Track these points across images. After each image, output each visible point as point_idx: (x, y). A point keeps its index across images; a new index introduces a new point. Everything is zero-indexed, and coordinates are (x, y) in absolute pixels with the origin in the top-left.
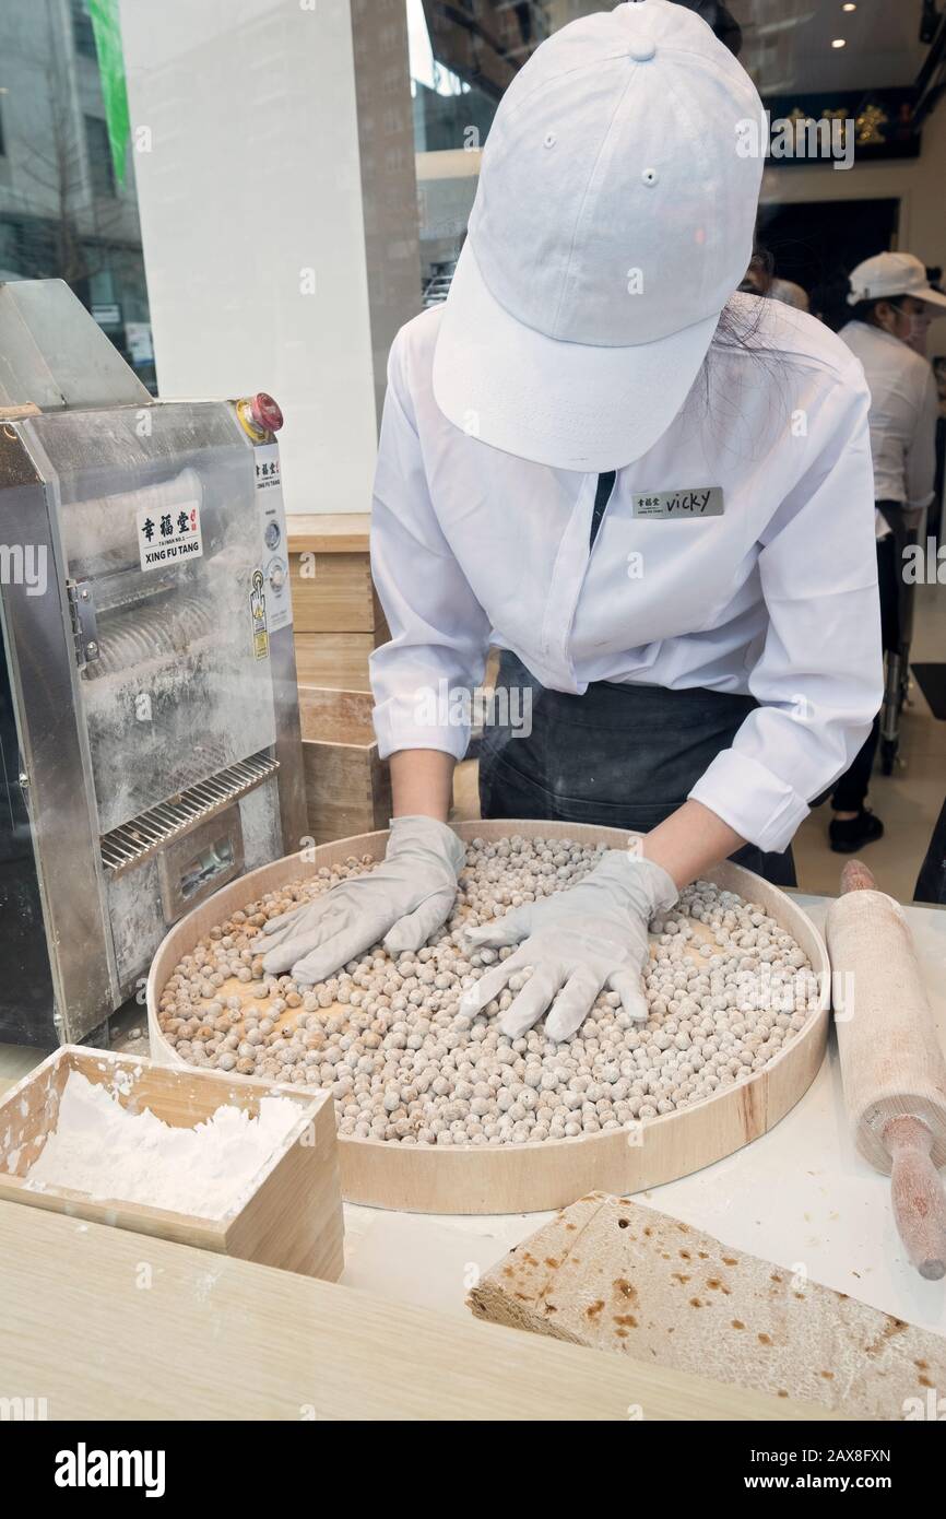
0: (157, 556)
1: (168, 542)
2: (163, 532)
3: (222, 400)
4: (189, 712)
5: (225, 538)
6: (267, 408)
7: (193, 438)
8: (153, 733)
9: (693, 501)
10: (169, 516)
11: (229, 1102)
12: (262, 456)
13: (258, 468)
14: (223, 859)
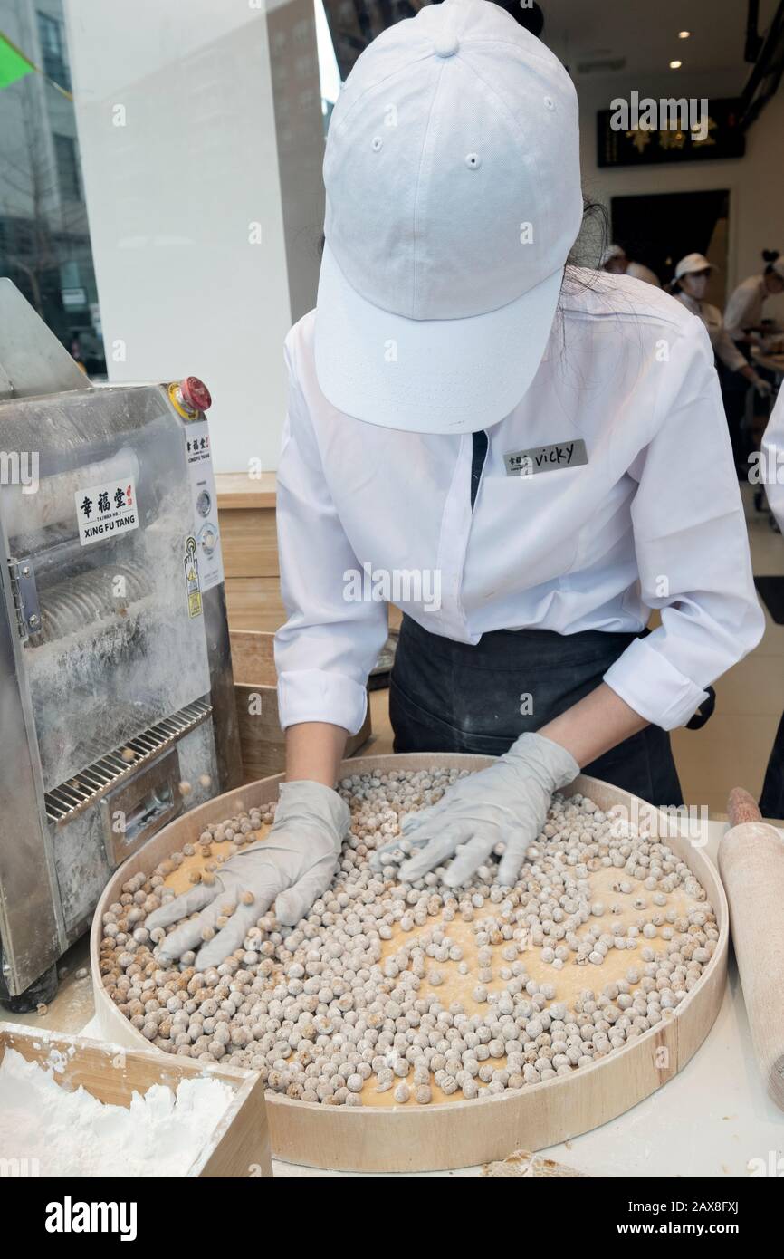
0: (95, 531)
1: (106, 517)
2: (100, 508)
3: (156, 384)
4: (129, 671)
5: (160, 509)
6: (197, 390)
7: (128, 421)
8: (95, 693)
9: (559, 455)
10: (106, 493)
11: (160, 1083)
12: (192, 432)
13: (189, 445)
14: (164, 801)
